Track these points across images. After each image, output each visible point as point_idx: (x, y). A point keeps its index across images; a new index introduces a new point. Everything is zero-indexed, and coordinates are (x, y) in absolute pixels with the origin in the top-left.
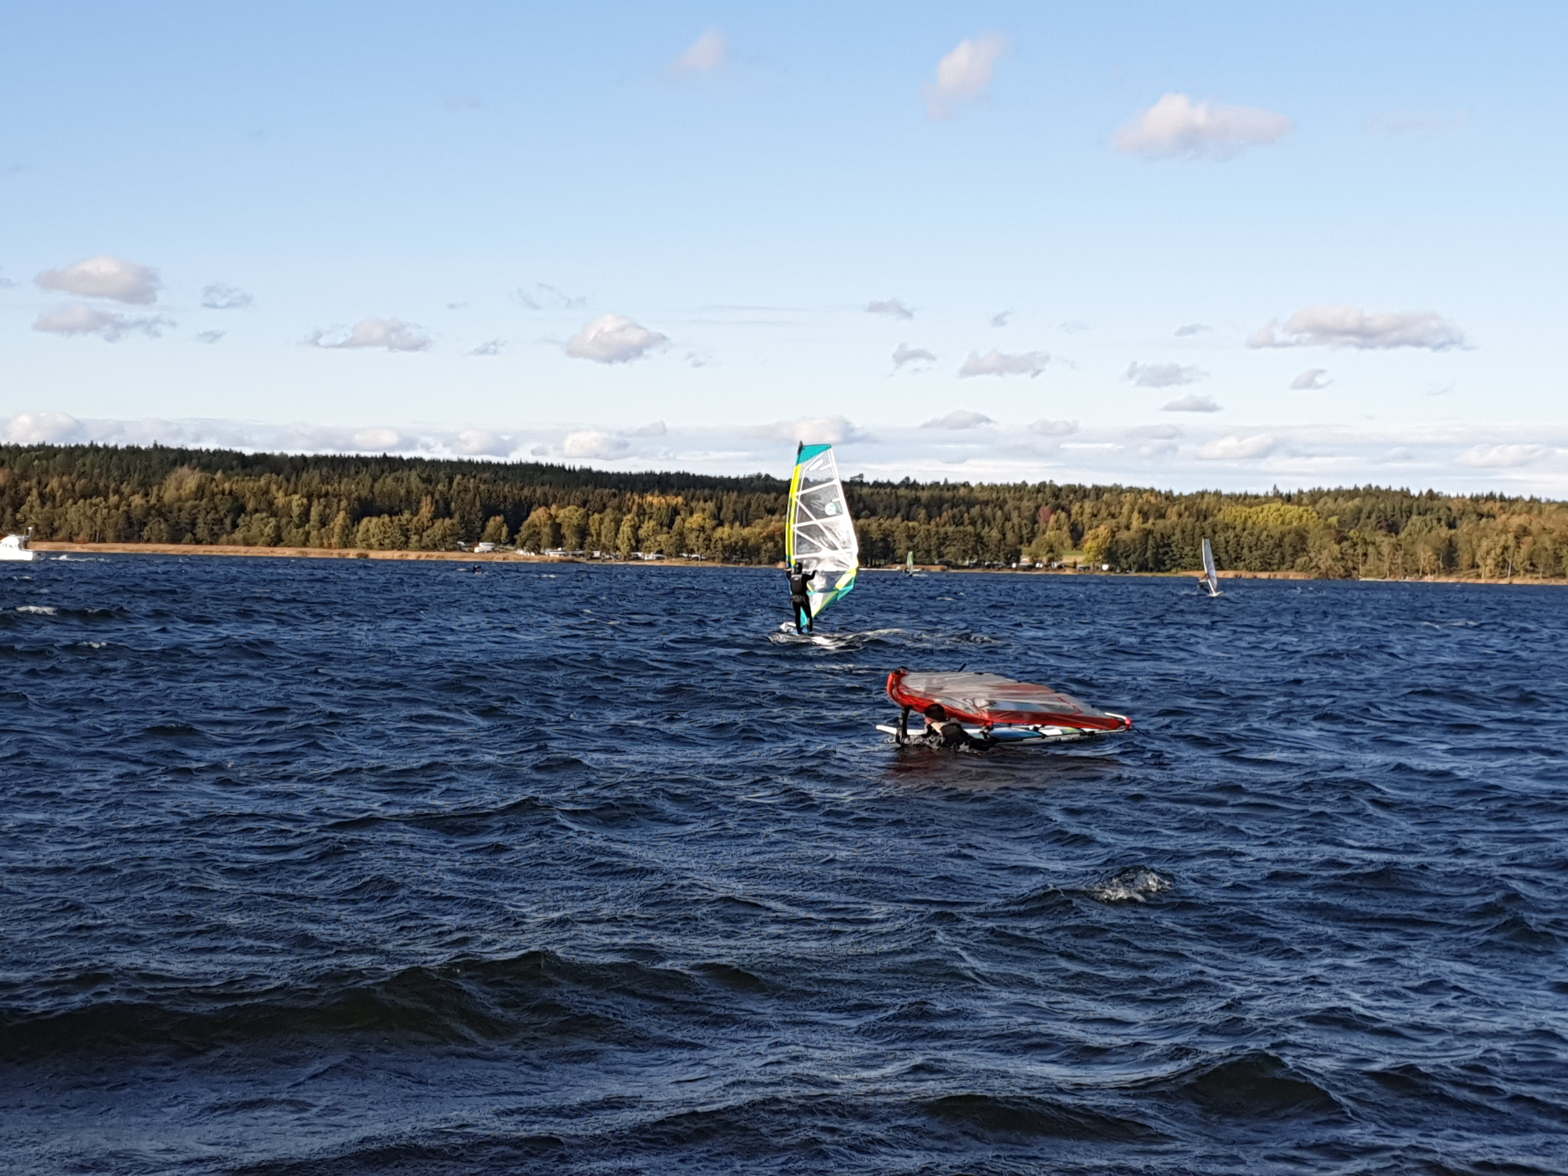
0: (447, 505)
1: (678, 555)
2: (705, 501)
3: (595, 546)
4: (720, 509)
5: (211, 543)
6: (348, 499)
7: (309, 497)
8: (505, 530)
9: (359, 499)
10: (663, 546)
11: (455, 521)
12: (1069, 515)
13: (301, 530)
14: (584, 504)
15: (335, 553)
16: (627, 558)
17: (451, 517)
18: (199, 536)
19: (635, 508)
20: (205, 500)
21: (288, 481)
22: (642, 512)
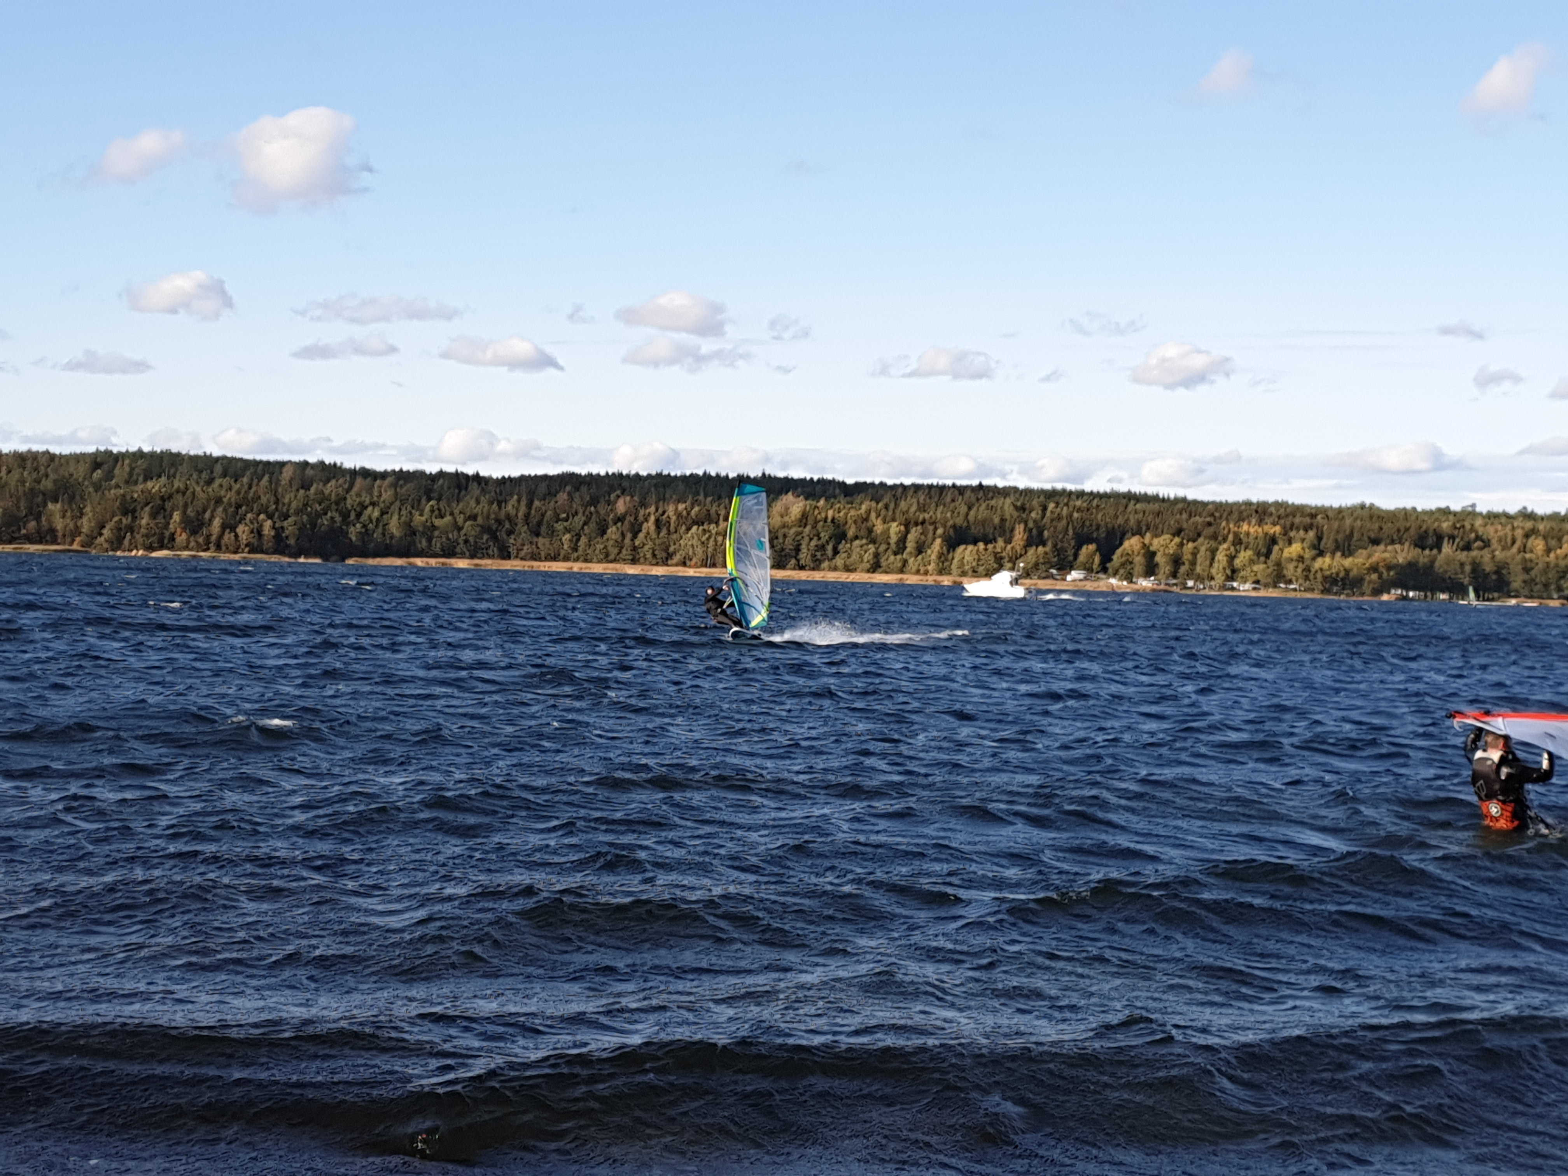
0: (1041, 533)
1: (1275, 586)
2: (1306, 531)
3: (1190, 575)
4: (1319, 538)
5: (813, 569)
6: (944, 526)
7: (907, 525)
8: (1097, 559)
9: (954, 526)
10: (1259, 577)
11: (1048, 548)
13: (899, 557)
14: (1178, 532)
15: (930, 580)
16: (1223, 588)
17: (1044, 545)
18: (802, 562)
19: (1231, 537)
20: (808, 528)
21: (886, 507)
22: (1238, 542)
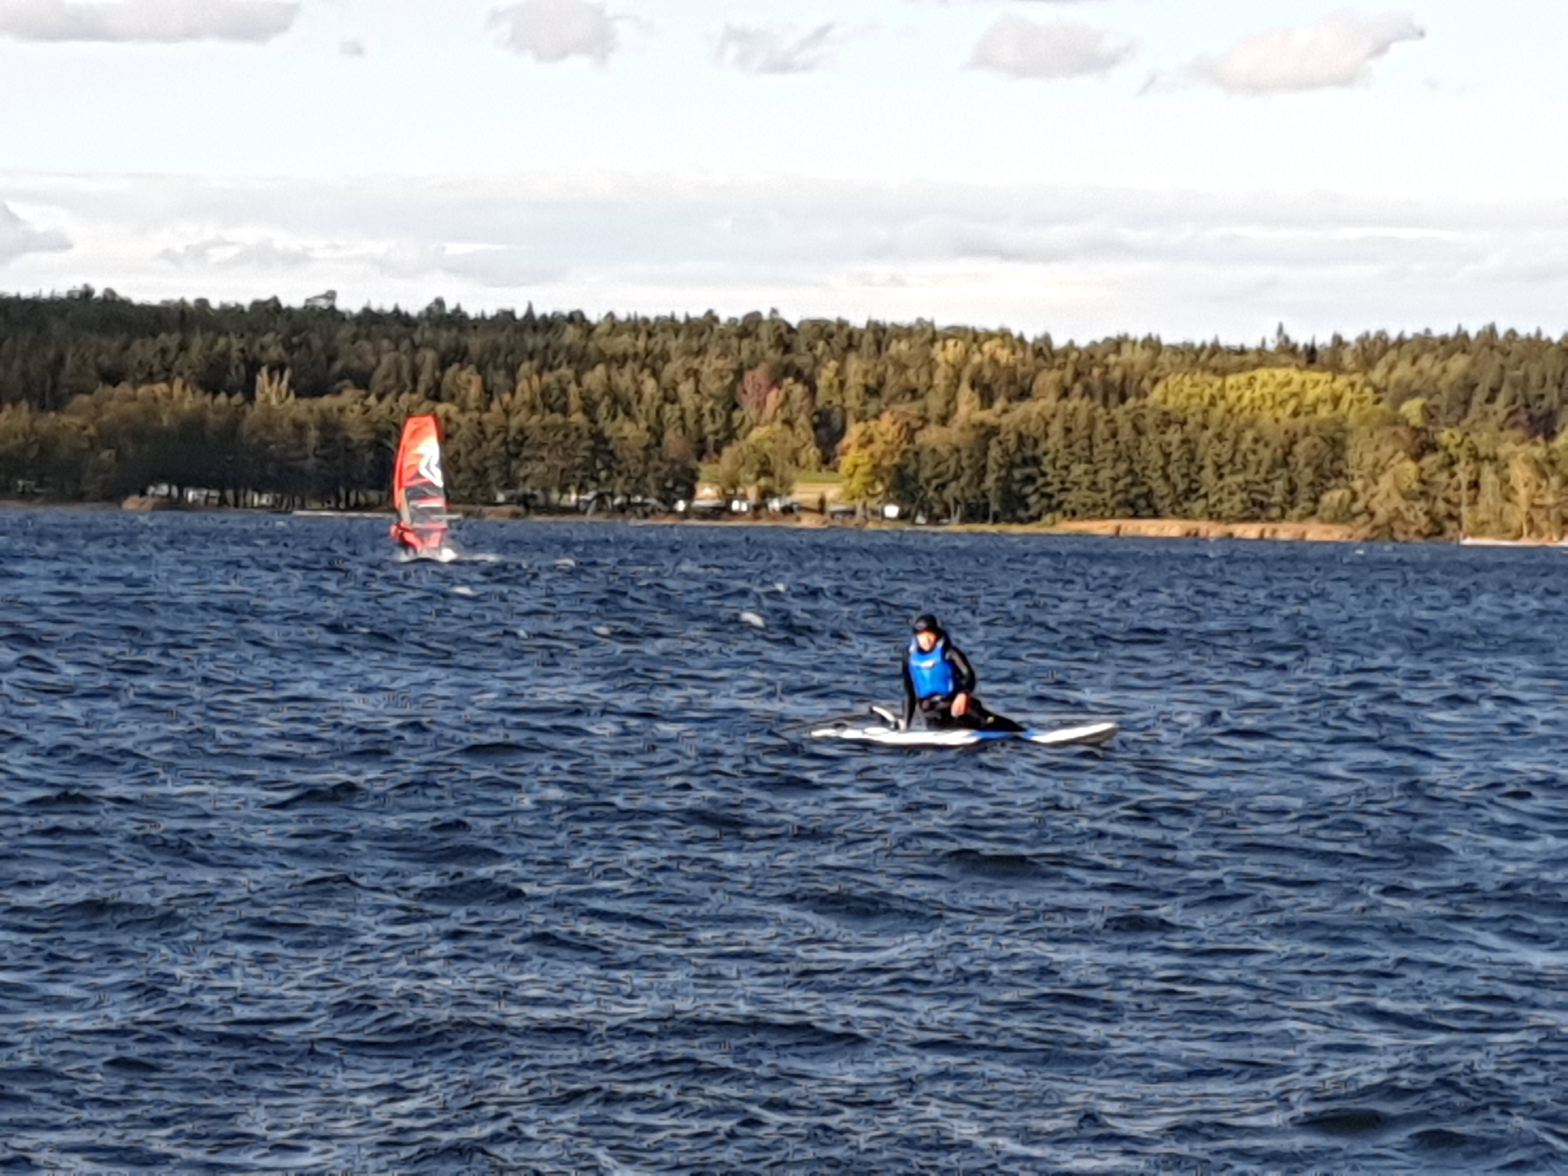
12: (812, 389)
